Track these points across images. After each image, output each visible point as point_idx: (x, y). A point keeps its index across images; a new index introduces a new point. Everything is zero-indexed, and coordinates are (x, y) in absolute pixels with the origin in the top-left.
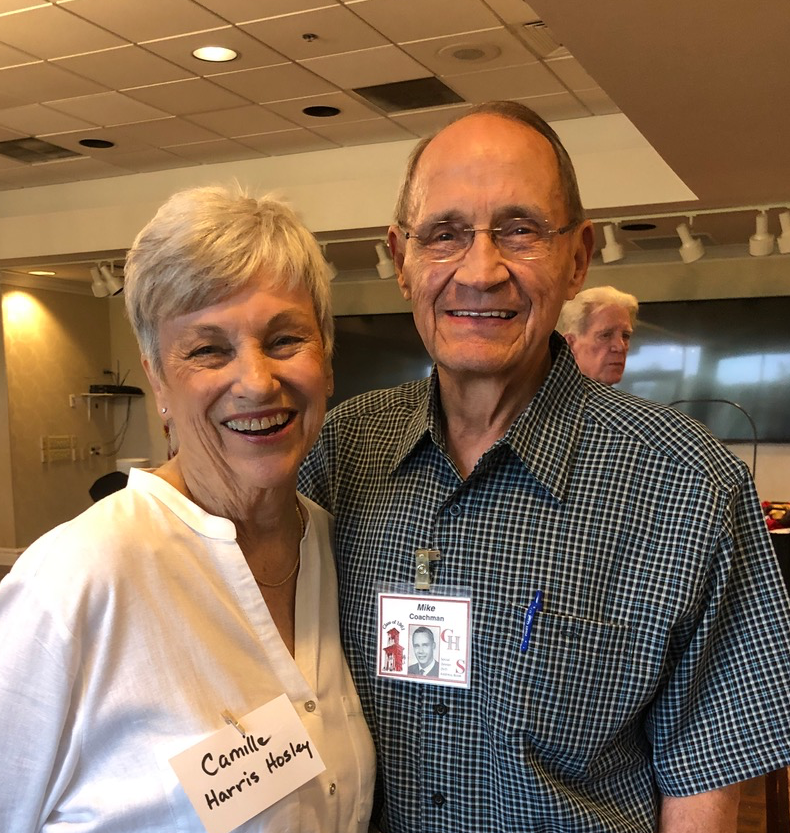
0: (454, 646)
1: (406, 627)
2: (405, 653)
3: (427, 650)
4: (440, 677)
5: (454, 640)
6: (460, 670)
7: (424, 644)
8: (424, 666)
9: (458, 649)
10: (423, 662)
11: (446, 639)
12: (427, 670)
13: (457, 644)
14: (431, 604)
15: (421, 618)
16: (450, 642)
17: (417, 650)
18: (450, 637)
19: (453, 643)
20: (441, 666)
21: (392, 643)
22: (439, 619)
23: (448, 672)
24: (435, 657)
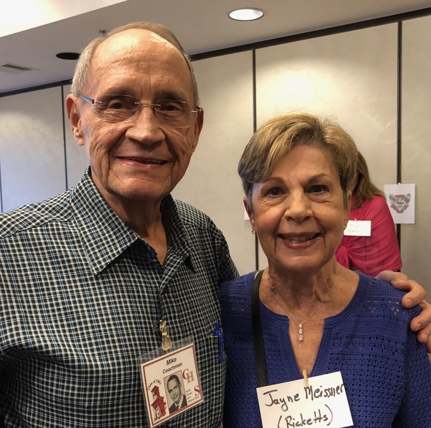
0: (190, 379)
1: (162, 382)
2: (165, 400)
3: (177, 390)
4: (188, 404)
5: (190, 375)
6: (197, 393)
7: (175, 387)
8: (177, 403)
9: (193, 380)
10: (177, 400)
11: (186, 376)
12: (180, 404)
13: (192, 376)
14: (173, 357)
15: (169, 370)
16: (188, 378)
17: (172, 393)
18: (188, 374)
19: (190, 378)
20: (187, 397)
21: (156, 397)
22: (179, 365)
23: (192, 399)
24: (183, 393)
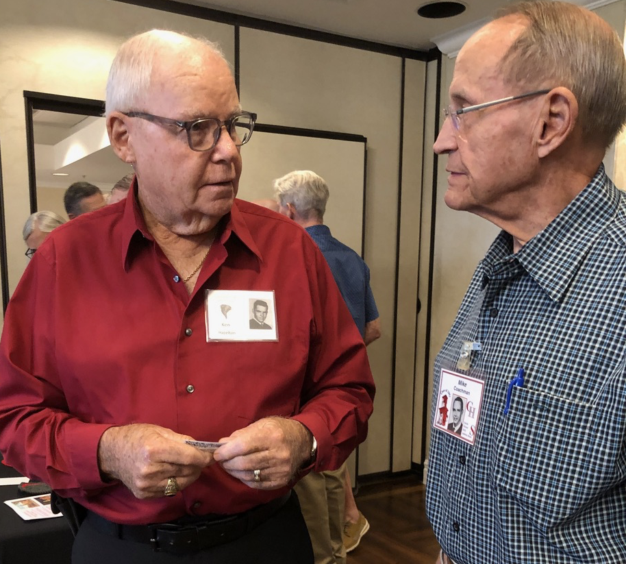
0: (472, 414)
1: (451, 395)
2: (448, 413)
3: (459, 413)
4: (462, 435)
5: (472, 410)
6: (472, 433)
7: (458, 410)
8: (456, 425)
9: (473, 417)
10: (456, 422)
11: (469, 408)
12: (457, 428)
13: (473, 413)
14: (465, 381)
15: (459, 390)
16: (470, 411)
17: (454, 413)
18: (471, 408)
20: (463, 427)
21: (444, 405)
22: (468, 393)
23: (466, 433)
24: (462, 420)
